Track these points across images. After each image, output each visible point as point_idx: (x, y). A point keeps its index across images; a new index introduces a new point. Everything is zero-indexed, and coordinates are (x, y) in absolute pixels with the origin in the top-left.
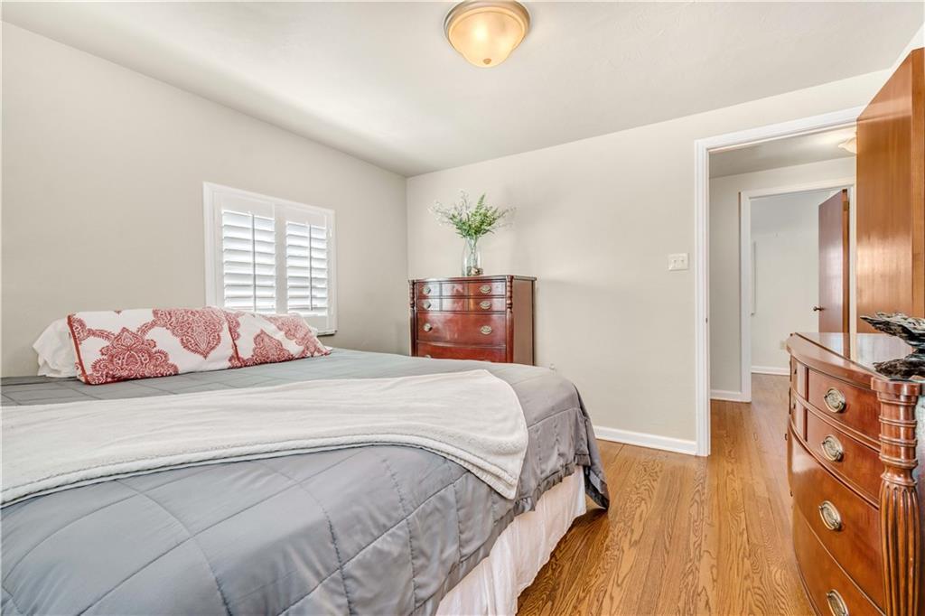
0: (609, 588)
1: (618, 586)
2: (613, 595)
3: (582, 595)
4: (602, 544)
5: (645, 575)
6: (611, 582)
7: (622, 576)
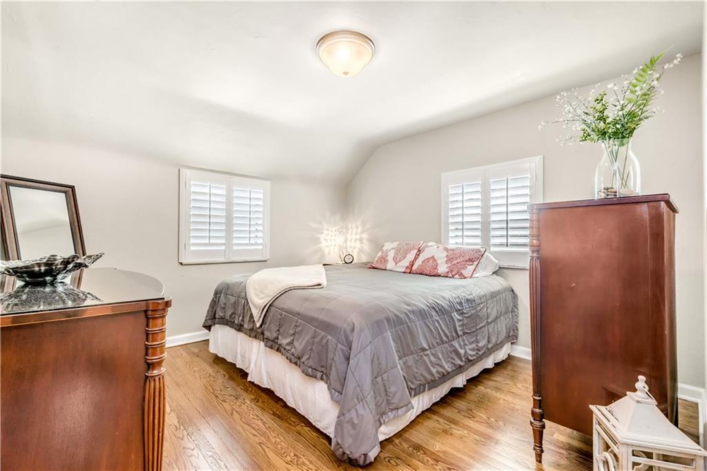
0: (263, 438)
1: (260, 443)
2: (256, 438)
3: (267, 425)
4: (304, 456)
5: (257, 461)
6: (264, 440)
7: (267, 450)
